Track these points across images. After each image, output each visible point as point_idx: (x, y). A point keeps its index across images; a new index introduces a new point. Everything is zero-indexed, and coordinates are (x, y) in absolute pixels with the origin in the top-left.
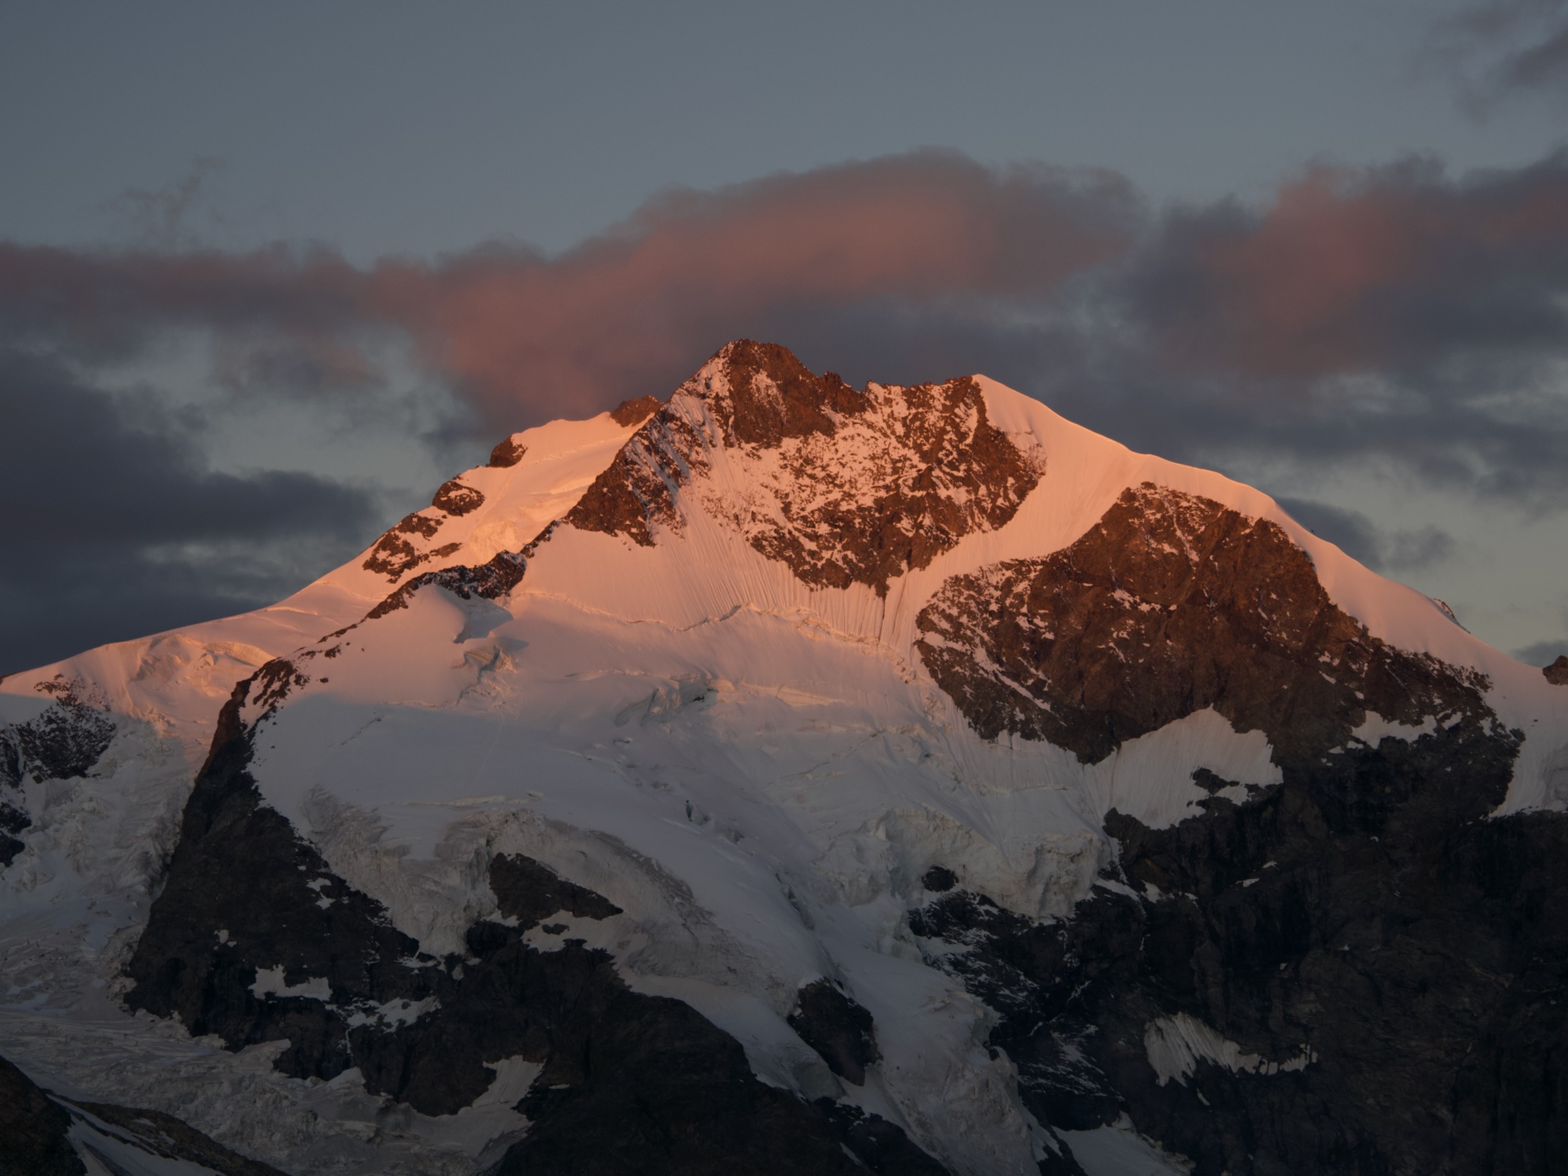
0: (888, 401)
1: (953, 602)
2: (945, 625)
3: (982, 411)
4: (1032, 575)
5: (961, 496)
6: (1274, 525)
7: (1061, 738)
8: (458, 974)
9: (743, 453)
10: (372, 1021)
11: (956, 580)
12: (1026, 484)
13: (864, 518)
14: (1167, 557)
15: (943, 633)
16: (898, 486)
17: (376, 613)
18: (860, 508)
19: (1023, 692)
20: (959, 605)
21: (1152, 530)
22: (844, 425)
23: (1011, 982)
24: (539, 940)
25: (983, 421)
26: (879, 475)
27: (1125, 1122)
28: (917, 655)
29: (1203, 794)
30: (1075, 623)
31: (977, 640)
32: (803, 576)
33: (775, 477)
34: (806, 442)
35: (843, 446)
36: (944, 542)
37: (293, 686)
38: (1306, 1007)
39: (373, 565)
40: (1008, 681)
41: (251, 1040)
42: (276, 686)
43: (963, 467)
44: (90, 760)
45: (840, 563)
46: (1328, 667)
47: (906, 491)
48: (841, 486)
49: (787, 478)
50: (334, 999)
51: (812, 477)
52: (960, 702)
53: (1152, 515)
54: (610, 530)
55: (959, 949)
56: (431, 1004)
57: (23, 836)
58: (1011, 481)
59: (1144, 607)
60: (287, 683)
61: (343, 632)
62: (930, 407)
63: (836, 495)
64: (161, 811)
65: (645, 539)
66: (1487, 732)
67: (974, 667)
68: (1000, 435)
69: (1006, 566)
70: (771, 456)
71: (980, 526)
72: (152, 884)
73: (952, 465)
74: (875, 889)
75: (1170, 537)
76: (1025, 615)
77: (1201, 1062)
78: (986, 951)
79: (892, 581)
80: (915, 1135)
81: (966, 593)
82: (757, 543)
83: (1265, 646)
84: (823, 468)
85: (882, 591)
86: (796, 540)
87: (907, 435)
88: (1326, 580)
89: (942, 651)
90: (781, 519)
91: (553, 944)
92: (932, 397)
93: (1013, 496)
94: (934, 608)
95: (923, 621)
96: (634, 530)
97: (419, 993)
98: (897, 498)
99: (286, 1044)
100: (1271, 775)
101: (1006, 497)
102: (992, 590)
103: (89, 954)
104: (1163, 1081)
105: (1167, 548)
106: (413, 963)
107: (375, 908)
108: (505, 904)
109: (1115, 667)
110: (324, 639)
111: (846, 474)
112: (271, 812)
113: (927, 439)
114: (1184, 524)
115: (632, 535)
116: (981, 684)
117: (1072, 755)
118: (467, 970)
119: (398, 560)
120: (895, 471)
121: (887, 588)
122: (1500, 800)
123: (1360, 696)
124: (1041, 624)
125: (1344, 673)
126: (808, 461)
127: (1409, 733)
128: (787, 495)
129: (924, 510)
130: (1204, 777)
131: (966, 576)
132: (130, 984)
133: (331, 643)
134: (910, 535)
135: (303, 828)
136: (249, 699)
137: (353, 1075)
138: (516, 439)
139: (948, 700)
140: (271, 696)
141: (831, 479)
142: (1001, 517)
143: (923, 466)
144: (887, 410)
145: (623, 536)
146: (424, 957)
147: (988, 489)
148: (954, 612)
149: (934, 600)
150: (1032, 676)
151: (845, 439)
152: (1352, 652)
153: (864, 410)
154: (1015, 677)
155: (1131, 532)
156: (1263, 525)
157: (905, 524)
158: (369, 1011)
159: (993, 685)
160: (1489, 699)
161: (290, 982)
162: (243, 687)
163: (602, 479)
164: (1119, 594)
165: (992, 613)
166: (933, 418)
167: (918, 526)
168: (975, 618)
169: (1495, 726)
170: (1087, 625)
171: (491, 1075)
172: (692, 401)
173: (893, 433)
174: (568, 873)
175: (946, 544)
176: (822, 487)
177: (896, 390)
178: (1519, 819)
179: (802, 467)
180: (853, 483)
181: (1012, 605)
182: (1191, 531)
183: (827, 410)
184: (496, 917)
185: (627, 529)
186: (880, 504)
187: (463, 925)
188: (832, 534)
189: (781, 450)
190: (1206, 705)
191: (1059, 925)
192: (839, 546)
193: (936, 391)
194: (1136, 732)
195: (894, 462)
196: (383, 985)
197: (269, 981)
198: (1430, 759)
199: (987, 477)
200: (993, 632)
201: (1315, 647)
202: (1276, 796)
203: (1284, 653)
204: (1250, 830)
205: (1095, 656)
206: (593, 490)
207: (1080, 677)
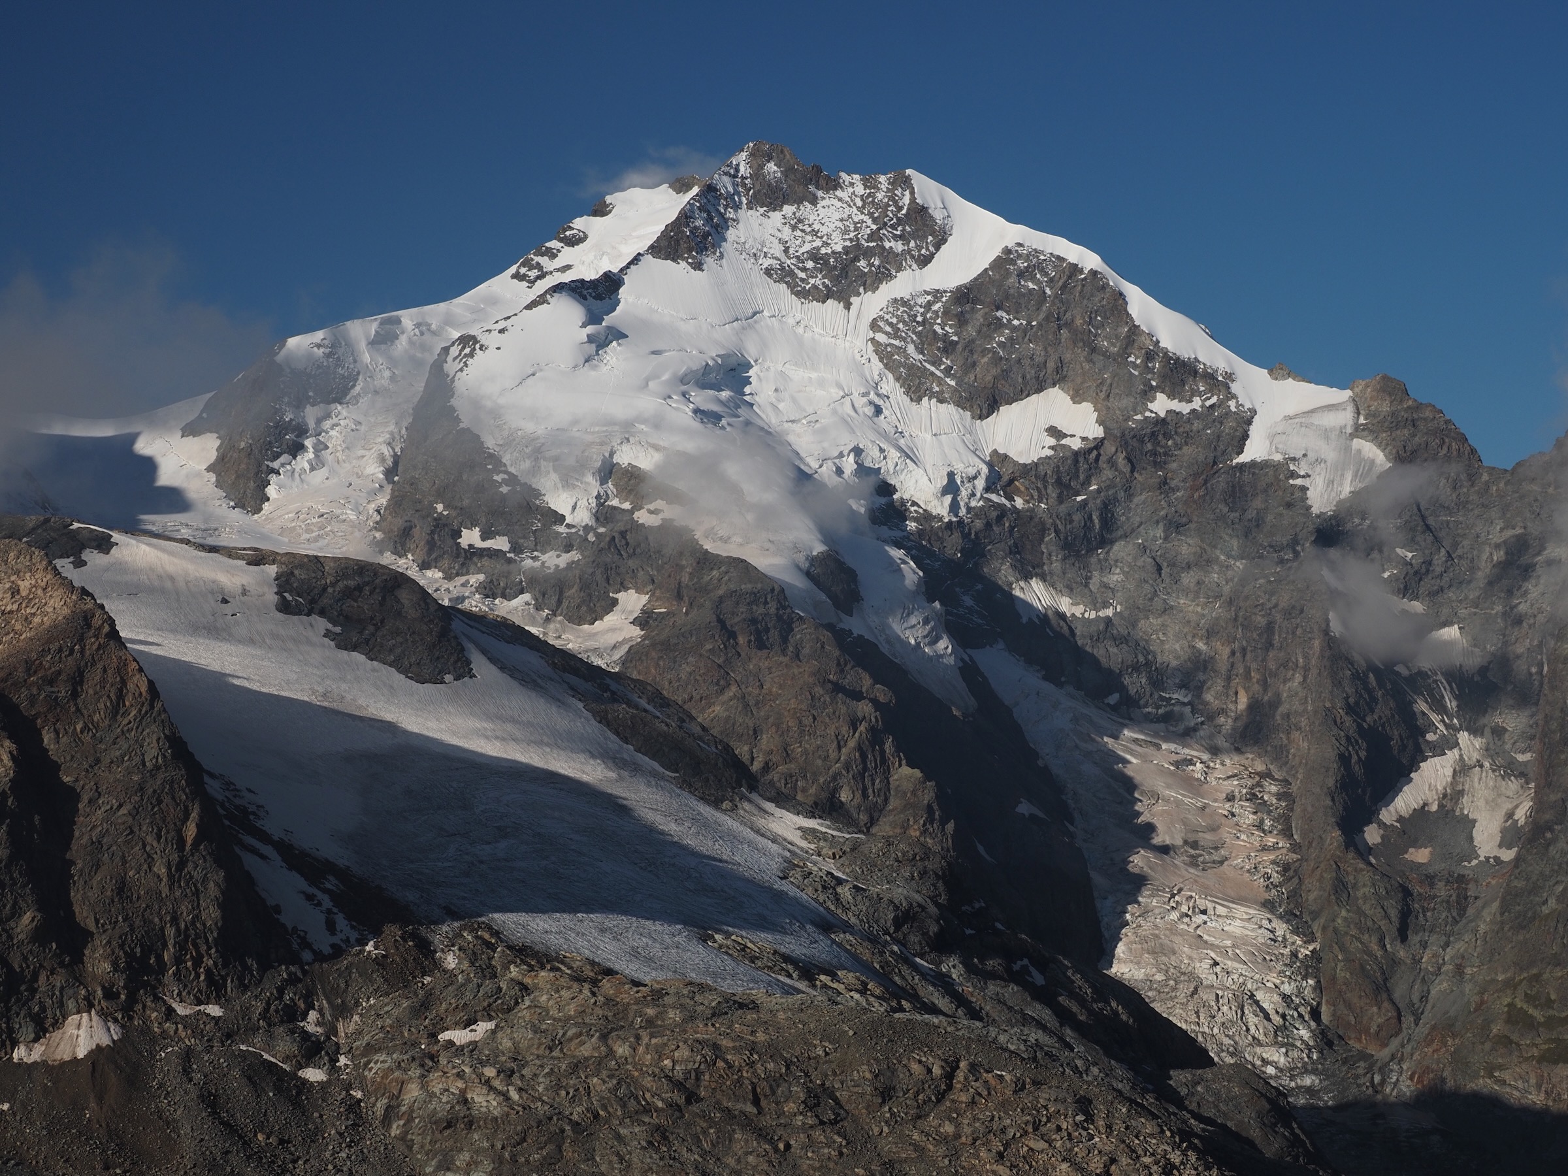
0: (852, 184)
1: (893, 314)
2: (888, 329)
3: (912, 193)
4: (944, 299)
5: (899, 247)
6: (1100, 273)
7: (962, 402)
8: (591, 537)
9: (758, 214)
10: (538, 564)
11: (895, 301)
12: (941, 241)
13: (836, 259)
14: (1031, 291)
15: (887, 333)
16: (858, 239)
17: (529, 307)
18: (833, 252)
19: (938, 373)
20: (897, 317)
21: (1021, 274)
22: (823, 198)
24: (645, 518)
25: (913, 199)
26: (845, 231)
27: (1001, 645)
28: (871, 347)
29: (1052, 441)
31: (909, 339)
32: (798, 294)
33: (779, 230)
34: (798, 208)
35: (821, 211)
36: (888, 276)
37: (478, 351)
38: (1115, 577)
39: (516, 276)
40: (928, 366)
41: (460, 573)
42: (467, 350)
43: (900, 228)
44: (346, 391)
45: (821, 287)
46: (1135, 366)
47: (863, 242)
48: (821, 237)
49: (787, 231)
50: (511, 551)
51: (803, 231)
52: (898, 377)
53: (1022, 264)
54: (674, 260)
56: (574, 555)
57: (304, 440)
58: (930, 238)
59: (1016, 322)
60: (474, 349)
61: (509, 318)
62: (879, 189)
63: (818, 243)
64: (392, 428)
65: (698, 266)
66: (1233, 409)
67: (907, 356)
68: (924, 209)
69: (928, 293)
70: (776, 216)
71: (910, 266)
72: (390, 473)
73: (894, 227)
75: (1033, 278)
76: (939, 324)
77: (1048, 609)
79: (853, 299)
80: (885, 649)
81: (902, 309)
82: (768, 272)
83: (1093, 350)
84: (810, 226)
85: (848, 306)
86: (792, 271)
87: (864, 207)
88: (1134, 310)
89: (887, 345)
90: (783, 258)
91: (654, 521)
92: (880, 183)
93: (931, 248)
94: (881, 318)
95: (874, 326)
96: (690, 260)
97: (568, 548)
98: (858, 246)
99: (481, 577)
100: (1098, 432)
101: (927, 249)
102: (918, 308)
104: (1024, 620)
105: (1031, 286)
106: (561, 529)
107: (536, 494)
108: (620, 494)
109: (997, 360)
110: (497, 322)
111: (824, 230)
112: (468, 431)
113: (877, 210)
114: (1042, 270)
115: (689, 263)
116: (911, 368)
117: (968, 415)
118: (598, 535)
119: (533, 273)
120: (856, 229)
121: (851, 304)
122: (1240, 451)
123: (1154, 383)
124: (950, 331)
125: (1145, 368)
126: (800, 221)
127: (1184, 408)
128: (787, 242)
129: (875, 255)
130: (1053, 431)
131: (902, 298)
132: (379, 535)
133: (501, 325)
134: (866, 270)
135: (489, 442)
136: (450, 359)
137: (526, 597)
138: (607, 199)
139: (891, 376)
140: (464, 357)
141: (815, 233)
142: (924, 261)
143: (874, 227)
144: (851, 190)
145: (683, 264)
146: (569, 526)
147: (916, 243)
148: (894, 320)
149: (881, 313)
150: (944, 363)
151: (824, 207)
152: (1149, 356)
153: (836, 189)
154: (933, 364)
155: (1008, 273)
156: (1094, 273)
157: (862, 263)
158: (535, 558)
159: (919, 368)
160: (1235, 388)
161: (484, 537)
162: (446, 350)
163: (670, 228)
165: (918, 322)
166: (881, 197)
167: (871, 265)
168: (907, 325)
169: (1238, 405)
170: (979, 332)
171: (615, 601)
172: (726, 179)
173: (855, 204)
175: (889, 277)
176: (809, 238)
177: (857, 177)
178: (1253, 464)
179: (796, 224)
180: (829, 236)
181: (931, 317)
182: (1046, 274)
183: (812, 188)
184: (614, 502)
185: (685, 259)
186: (846, 250)
187: (593, 507)
188: (815, 268)
189: (783, 213)
190: (1054, 385)
191: (960, 522)
192: (820, 276)
193: (882, 178)
194: (1009, 401)
195: (855, 223)
196: (542, 542)
197: (471, 537)
198: (1197, 425)
199: (914, 235)
200: (919, 334)
201: (1125, 351)
202: (1099, 444)
203: (1106, 354)
204: (1083, 466)
205: (984, 352)
206: (664, 234)
207: (974, 364)
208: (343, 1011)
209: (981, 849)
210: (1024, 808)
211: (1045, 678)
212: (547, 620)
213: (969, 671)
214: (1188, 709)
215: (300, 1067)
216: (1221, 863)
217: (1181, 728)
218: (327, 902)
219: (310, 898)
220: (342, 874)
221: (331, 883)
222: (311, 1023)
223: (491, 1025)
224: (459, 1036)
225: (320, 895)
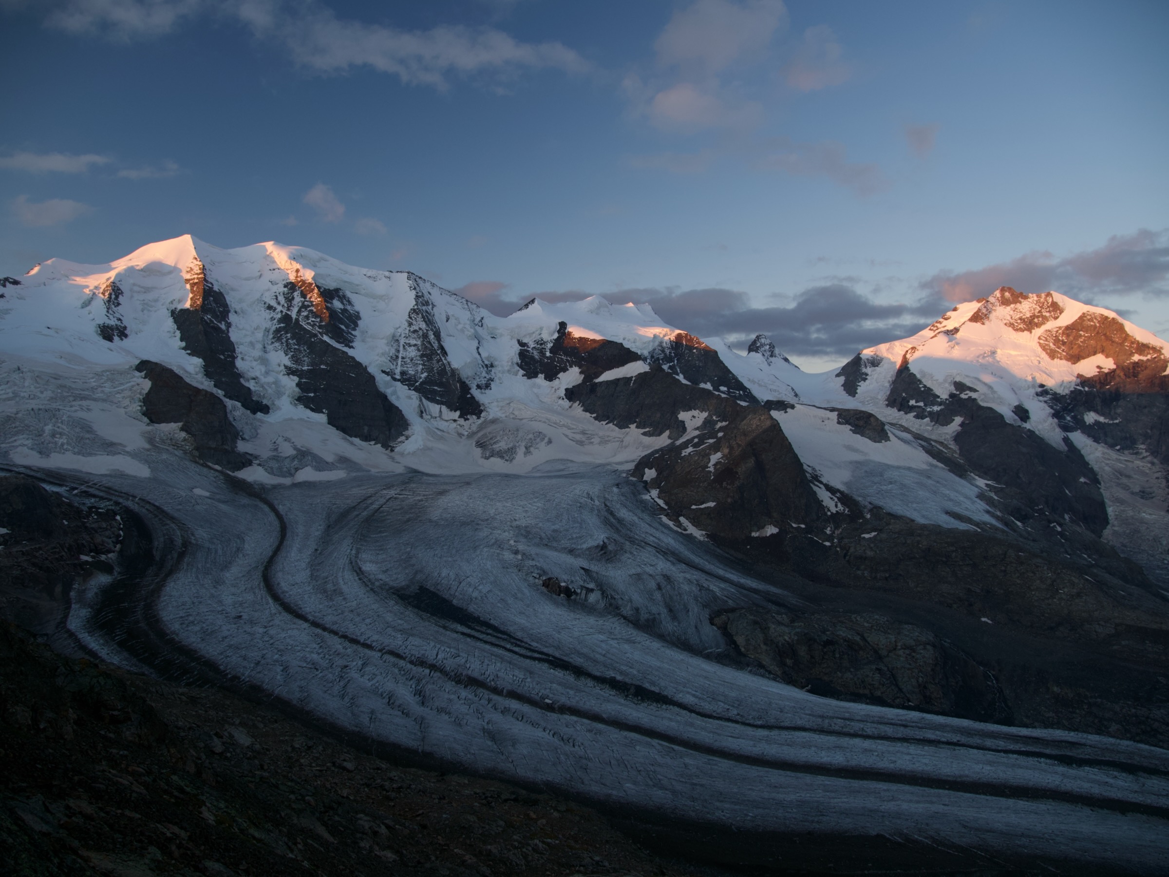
0: (1033, 297)
1: (1046, 334)
2: (1044, 339)
3: (1053, 298)
4: (1062, 329)
5: (1048, 314)
6: (1116, 319)
7: (1068, 360)
8: (947, 402)
9: (1003, 308)
10: (931, 410)
11: (1046, 330)
12: (1061, 312)
13: (1027, 319)
14: (1092, 325)
17: (932, 338)
18: (1027, 317)
19: (1060, 351)
21: (1089, 320)
22: (1024, 302)
23: (1056, 405)
24: (963, 396)
25: (1053, 300)
26: (1030, 311)
27: (1079, 431)
28: (1038, 344)
29: (1098, 370)
30: (1071, 338)
31: (1051, 342)
32: (1015, 330)
33: (1009, 312)
34: (1016, 305)
35: (1023, 306)
38: (1119, 411)
39: (930, 329)
40: (1057, 349)
41: (909, 412)
42: (913, 351)
43: (1048, 309)
44: (879, 364)
45: (1023, 328)
46: (1127, 346)
47: (1036, 314)
48: (1023, 313)
49: (1012, 312)
50: (924, 406)
51: (1017, 312)
52: (1047, 353)
53: (1089, 317)
54: (976, 322)
55: (1045, 399)
56: (942, 407)
57: (867, 377)
58: (1058, 311)
59: (1086, 335)
60: (915, 351)
61: (926, 341)
62: (1042, 298)
63: (1022, 315)
64: (892, 373)
65: (983, 324)
66: (1162, 358)
67: (1050, 347)
68: (1056, 303)
69: (1057, 328)
70: (1008, 308)
71: (1051, 320)
72: (890, 386)
73: (1046, 309)
74: (1029, 388)
75: (1093, 321)
76: (1061, 337)
77: (1096, 421)
78: (1051, 399)
79: (1033, 331)
80: (1037, 433)
81: (1048, 333)
82: (1006, 324)
83: (1113, 342)
84: (1019, 310)
85: (1031, 332)
86: (1013, 323)
87: (1037, 303)
88: (1127, 329)
89: (1043, 344)
90: (1011, 320)
91: (966, 397)
92: (1042, 296)
93: (1059, 314)
94: (1042, 336)
95: (1039, 338)
97: (940, 405)
98: (1034, 315)
99: (915, 413)
100: (1114, 367)
101: (1057, 315)
102: (1054, 332)
103: (879, 397)
104: (1088, 424)
105: (1092, 323)
106: (939, 400)
107: (932, 390)
108: (957, 389)
109: (1079, 346)
111: (1024, 311)
112: (912, 373)
113: (1041, 304)
114: (1096, 319)
116: (1051, 350)
117: (1070, 363)
118: (949, 401)
119: (935, 328)
120: (1034, 310)
122: (1165, 371)
123: (1134, 351)
124: (1064, 338)
125: (1131, 347)
127: (1144, 358)
128: (1012, 315)
129: (1040, 317)
130: (1098, 367)
131: (1049, 330)
132: (887, 402)
133: (924, 344)
134: (1037, 322)
135: (918, 376)
136: (908, 354)
137: (928, 419)
138: (958, 306)
139: (1044, 353)
140: (912, 353)
141: (1021, 312)
142: (1056, 318)
143: (1040, 309)
144: (1033, 299)
146: (941, 399)
147: (1054, 313)
148: (1046, 336)
149: (1042, 334)
150: (1062, 348)
151: (1024, 304)
152: (1132, 343)
153: (1028, 299)
154: (1059, 349)
155: (1084, 320)
156: (1113, 319)
157: (1036, 320)
158: (931, 408)
159: (1054, 350)
160: (1163, 351)
161: (916, 402)
162: (907, 351)
163: (975, 313)
164: (1081, 332)
165: (1054, 336)
166: (1042, 300)
167: (1039, 320)
168: (1050, 337)
169: (1164, 357)
170: (1074, 338)
171: (954, 420)
172: (993, 298)
173: (1034, 303)
174: (969, 384)
175: (1043, 323)
176: (1019, 314)
177: (1034, 295)
179: (1015, 310)
180: (1025, 313)
181: (1058, 335)
183: (1020, 299)
184: (955, 392)
185: (980, 322)
186: (1031, 317)
187: (948, 393)
188: (1021, 322)
189: (1011, 307)
190: (1099, 353)
191: (1067, 395)
192: (1022, 325)
194: (1084, 358)
195: (1034, 308)
196: (933, 404)
197: (912, 402)
198: (1149, 363)
199: (1053, 311)
200: (1054, 340)
201: (1123, 342)
202: (1114, 371)
203: (1117, 343)
204: (1108, 377)
205: (1075, 344)
206: (973, 316)
207: (1072, 348)
208: (837, 528)
209: (1067, 491)
210: (1082, 480)
211: (1094, 441)
212: (934, 425)
213: (1066, 440)
214: (1144, 451)
215: (824, 541)
216: (1152, 498)
217: (1141, 457)
218: (836, 500)
219: (831, 498)
220: (842, 493)
221: (838, 495)
222: (828, 531)
223: (876, 533)
224: (867, 536)
225: (834, 498)
